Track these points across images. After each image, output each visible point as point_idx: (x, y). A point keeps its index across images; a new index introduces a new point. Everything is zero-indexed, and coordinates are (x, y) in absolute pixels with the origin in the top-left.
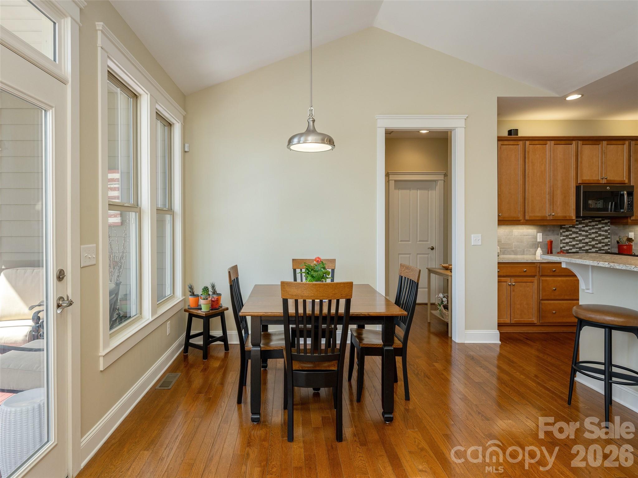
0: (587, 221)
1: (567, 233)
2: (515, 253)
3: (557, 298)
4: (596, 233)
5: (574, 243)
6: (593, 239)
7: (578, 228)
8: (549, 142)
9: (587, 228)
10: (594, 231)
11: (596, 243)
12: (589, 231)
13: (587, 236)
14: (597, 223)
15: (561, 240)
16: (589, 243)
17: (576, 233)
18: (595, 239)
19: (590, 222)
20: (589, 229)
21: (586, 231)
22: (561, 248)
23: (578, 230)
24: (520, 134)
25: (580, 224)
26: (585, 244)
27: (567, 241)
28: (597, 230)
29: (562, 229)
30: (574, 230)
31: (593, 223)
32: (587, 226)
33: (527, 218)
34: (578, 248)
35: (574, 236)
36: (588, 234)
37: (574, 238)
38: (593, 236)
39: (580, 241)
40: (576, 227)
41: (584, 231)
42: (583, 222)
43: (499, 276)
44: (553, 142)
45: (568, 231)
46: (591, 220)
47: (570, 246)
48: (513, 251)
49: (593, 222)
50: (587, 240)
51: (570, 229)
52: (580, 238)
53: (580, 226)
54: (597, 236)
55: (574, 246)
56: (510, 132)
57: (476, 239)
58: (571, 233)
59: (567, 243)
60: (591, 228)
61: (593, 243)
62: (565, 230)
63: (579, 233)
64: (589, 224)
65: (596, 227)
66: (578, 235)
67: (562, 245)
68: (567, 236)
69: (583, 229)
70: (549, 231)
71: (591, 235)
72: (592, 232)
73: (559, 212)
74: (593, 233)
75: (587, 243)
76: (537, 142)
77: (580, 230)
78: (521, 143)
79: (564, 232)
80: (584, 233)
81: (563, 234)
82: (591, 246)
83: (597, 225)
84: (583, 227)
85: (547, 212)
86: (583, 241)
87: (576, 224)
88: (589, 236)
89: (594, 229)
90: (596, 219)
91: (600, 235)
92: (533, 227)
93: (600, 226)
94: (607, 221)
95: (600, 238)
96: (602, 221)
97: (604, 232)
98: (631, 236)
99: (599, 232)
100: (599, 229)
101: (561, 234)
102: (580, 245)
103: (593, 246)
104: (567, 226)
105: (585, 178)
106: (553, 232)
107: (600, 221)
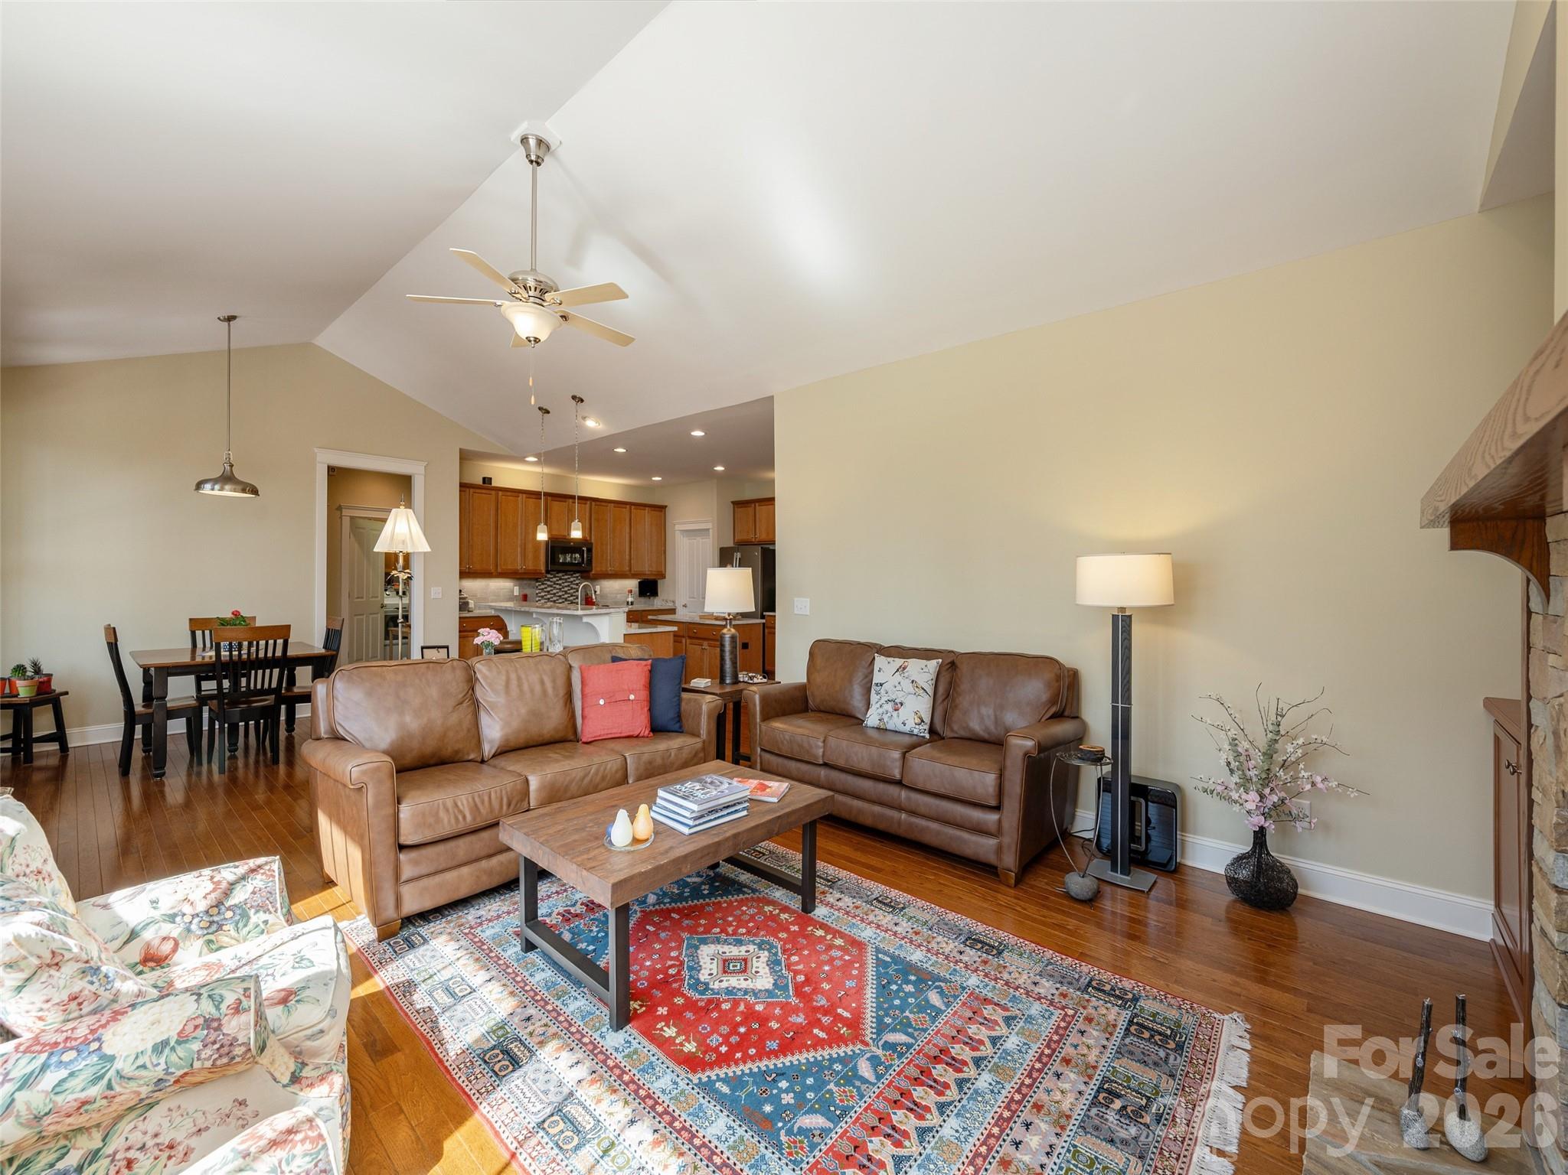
0: (560, 575)
1: (543, 587)
4: (569, 586)
5: (549, 596)
6: (566, 592)
8: (520, 495)
9: (560, 582)
10: (566, 584)
11: (568, 596)
12: (562, 585)
13: (560, 589)
14: (570, 576)
15: (536, 594)
16: (562, 597)
17: (551, 586)
18: (568, 592)
19: (563, 576)
20: (562, 582)
21: (560, 585)
23: (547, 582)
24: (494, 484)
25: (548, 576)
26: (558, 597)
27: (543, 594)
28: (569, 583)
29: (537, 582)
30: (549, 583)
31: (566, 577)
32: (561, 579)
33: (499, 570)
35: (549, 589)
37: (548, 592)
38: (566, 589)
39: (554, 594)
40: (551, 580)
41: (557, 584)
42: (551, 574)
43: (460, 632)
44: (524, 495)
45: (543, 584)
46: (564, 574)
47: (545, 600)
49: (566, 575)
50: (560, 594)
52: (555, 591)
53: (555, 579)
54: (569, 589)
55: (548, 599)
56: (484, 479)
57: (436, 592)
58: (546, 586)
59: (542, 596)
60: (564, 581)
61: (566, 596)
62: (540, 583)
63: (553, 586)
65: (568, 580)
66: (552, 588)
67: (537, 599)
68: (542, 589)
69: (557, 582)
70: (524, 583)
71: (564, 588)
73: (530, 566)
74: (566, 586)
75: (560, 596)
76: (509, 494)
77: (554, 584)
78: (493, 492)
79: (539, 585)
80: (558, 587)
81: (539, 587)
82: (564, 599)
83: (569, 578)
84: (557, 580)
85: (519, 566)
86: (556, 594)
87: (545, 576)
89: (566, 582)
90: (569, 573)
91: (572, 588)
92: (508, 580)
93: (572, 579)
94: (577, 575)
95: (572, 591)
96: (574, 575)
97: (575, 586)
98: (598, 589)
99: (571, 586)
100: (571, 582)
101: (537, 588)
102: (554, 599)
103: (566, 599)
104: (543, 579)
105: (553, 533)
106: (530, 586)
107: (572, 575)
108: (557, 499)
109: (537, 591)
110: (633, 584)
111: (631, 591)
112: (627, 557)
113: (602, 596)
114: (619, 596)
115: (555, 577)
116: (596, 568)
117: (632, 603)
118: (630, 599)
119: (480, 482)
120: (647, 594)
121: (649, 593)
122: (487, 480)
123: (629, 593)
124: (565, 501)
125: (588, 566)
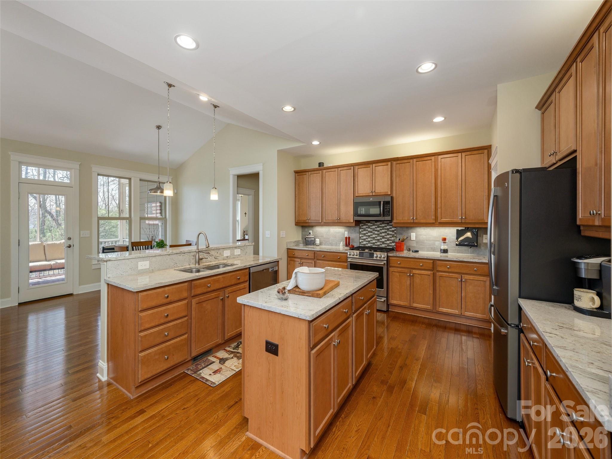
0: (378, 223)
1: (365, 232)
2: (332, 245)
4: (385, 232)
5: (369, 239)
6: (383, 237)
9: (378, 229)
10: (383, 231)
11: (385, 240)
12: (380, 231)
13: (378, 234)
14: (386, 225)
15: (360, 237)
16: (380, 240)
17: (371, 232)
18: (385, 237)
19: (381, 224)
20: (380, 229)
21: (378, 231)
22: (360, 243)
23: (372, 230)
27: (365, 237)
28: (386, 230)
30: (369, 230)
31: (383, 225)
32: (378, 227)
33: (324, 221)
34: (372, 244)
35: (369, 234)
36: (379, 233)
37: (369, 236)
38: (383, 234)
39: (374, 238)
40: (371, 227)
41: (376, 231)
42: (375, 224)
45: (365, 230)
47: (366, 242)
48: (330, 243)
50: (379, 238)
51: (366, 229)
52: (374, 236)
53: (374, 227)
54: (386, 235)
55: (369, 241)
58: (367, 232)
59: (364, 239)
60: (382, 228)
61: (383, 240)
63: (373, 232)
64: (380, 226)
65: (385, 228)
66: (372, 234)
67: (361, 241)
68: (364, 234)
69: (375, 229)
70: (352, 230)
71: (381, 234)
74: (383, 232)
75: (378, 240)
77: (374, 230)
78: (324, 171)
79: (362, 231)
80: (376, 232)
81: (362, 233)
82: (382, 242)
83: (386, 226)
85: (338, 218)
87: (371, 225)
88: (380, 235)
90: (385, 222)
91: (388, 234)
92: (341, 227)
93: (388, 227)
95: (388, 236)
96: (390, 224)
97: (392, 232)
98: (413, 236)
99: (388, 232)
100: (388, 229)
101: (360, 233)
102: (374, 241)
103: (383, 243)
104: (364, 227)
105: (360, 192)
106: (355, 231)
107: (388, 223)
108: (363, 166)
109: (361, 236)
110: (450, 232)
111: (444, 239)
113: (417, 242)
114: (435, 243)
115: (374, 225)
117: (445, 251)
118: (443, 247)
120: (465, 243)
121: (467, 243)
122: (321, 164)
123: (442, 241)
124: (369, 166)
125: (387, 216)
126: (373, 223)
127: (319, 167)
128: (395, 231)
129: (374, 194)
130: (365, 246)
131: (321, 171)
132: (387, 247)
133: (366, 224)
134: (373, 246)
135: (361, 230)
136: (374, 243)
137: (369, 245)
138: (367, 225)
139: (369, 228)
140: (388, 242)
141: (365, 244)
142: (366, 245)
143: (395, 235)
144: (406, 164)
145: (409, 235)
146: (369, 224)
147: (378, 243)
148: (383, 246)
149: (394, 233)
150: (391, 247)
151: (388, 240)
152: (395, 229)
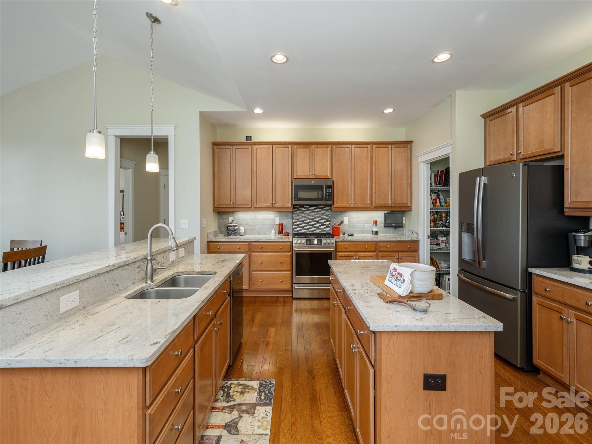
0: (313, 208)
1: (298, 217)
2: (259, 234)
3: (264, 269)
4: (320, 217)
5: (303, 225)
6: (318, 222)
7: (306, 213)
8: (271, 146)
9: (312, 214)
10: (318, 215)
12: (314, 216)
13: (313, 219)
14: (321, 209)
15: (293, 223)
17: (305, 217)
19: (315, 209)
20: (314, 214)
21: (313, 216)
22: (293, 229)
23: (306, 215)
25: (307, 210)
26: (311, 225)
27: (298, 223)
28: (321, 215)
29: (294, 214)
30: (303, 215)
31: (318, 210)
32: (313, 212)
33: (255, 205)
34: (306, 229)
35: (303, 219)
36: (314, 218)
37: (303, 221)
38: (318, 219)
39: (308, 223)
40: (305, 212)
41: (310, 215)
42: (309, 208)
44: (274, 146)
45: (298, 215)
46: (316, 207)
47: (300, 227)
48: (257, 231)
49: (317, 208)
50: (313, 223)
51: (300, 214)
52: (308, 221)
53: (308, 212)
54: (320, 220)
55: (303, 227)
56: (246, 138)
58: (301, 217)
59: (298, 225)
60: (316, 213)
61: (318, 225)
62: (296, 215)
63: (307, 217)
64: (314, 210)
65: (319, 212)
66: (306, 219)
67: (294, 227)
68: (298, 219)
69: (310, 214)
70: (284, 215)
71: (316, 219)
72: (317, 217)
73: (282, 202)
75: (313, 225)
77: (308, 215)
79: (296, 216)
80: (310, 217)
81: (295, 218)
82: (316, 227)
83: (320, 211)
84: (310, 212)
85: (273, 202)
86: (310, 224)
87: (305, 210)
88: (314, 220)
89: (318, 214)
90: (319, 206)
91: (323, 219)
92: (271, 213)
93: (323, 212)
94: (327, 208)
95: (322, 221)
96: (324, 208)
97: (326, 217)
98: (346, 219)
99: (322, 217)
100: (322, 214)
101: (293, 218)
102: (308, 227)
103: (318, 228)
104: (298, 212)
105: (298, 174)
106: (287, 217)
107: (322, 208)
108: (302, 146)
109: (294, 221)
110: (379, 216)
111: (376, 222)
112: (369, 192)
113: (350, 225)
114: (366, 226)
115: (308, 210)
116: (338, 202)
117: (377, 233)
118: (375, 229)
119: (244, 140)
120: (393, 225)
121: (394, 225)
122: (248, 138)
123: (374, 223)
124: (309, 147)
125: (328, 200)
126: (307, 207)
127: (246, 141)
128: (329, 216)
129: (314, 177)
130: (298, 232)
131: (250, 147)
132: (322, 232)
133: (300, 208)
134: (307, 232)
135: (294, 215)
136: (308, 229)
137: (303, 231)
138: (301, 210)
139: (303, 213)
140: (322, 227)
141: (298, 231)
142: (300, 231)
143: (329, 220)
144: (345, 149)
145: (343, 219)
146: (303, 209)
147: (313, 229)
148: (318, 231)
149: (328, 218)
150: (326, 232)
151: (323, 225)
152: (330, 213)
